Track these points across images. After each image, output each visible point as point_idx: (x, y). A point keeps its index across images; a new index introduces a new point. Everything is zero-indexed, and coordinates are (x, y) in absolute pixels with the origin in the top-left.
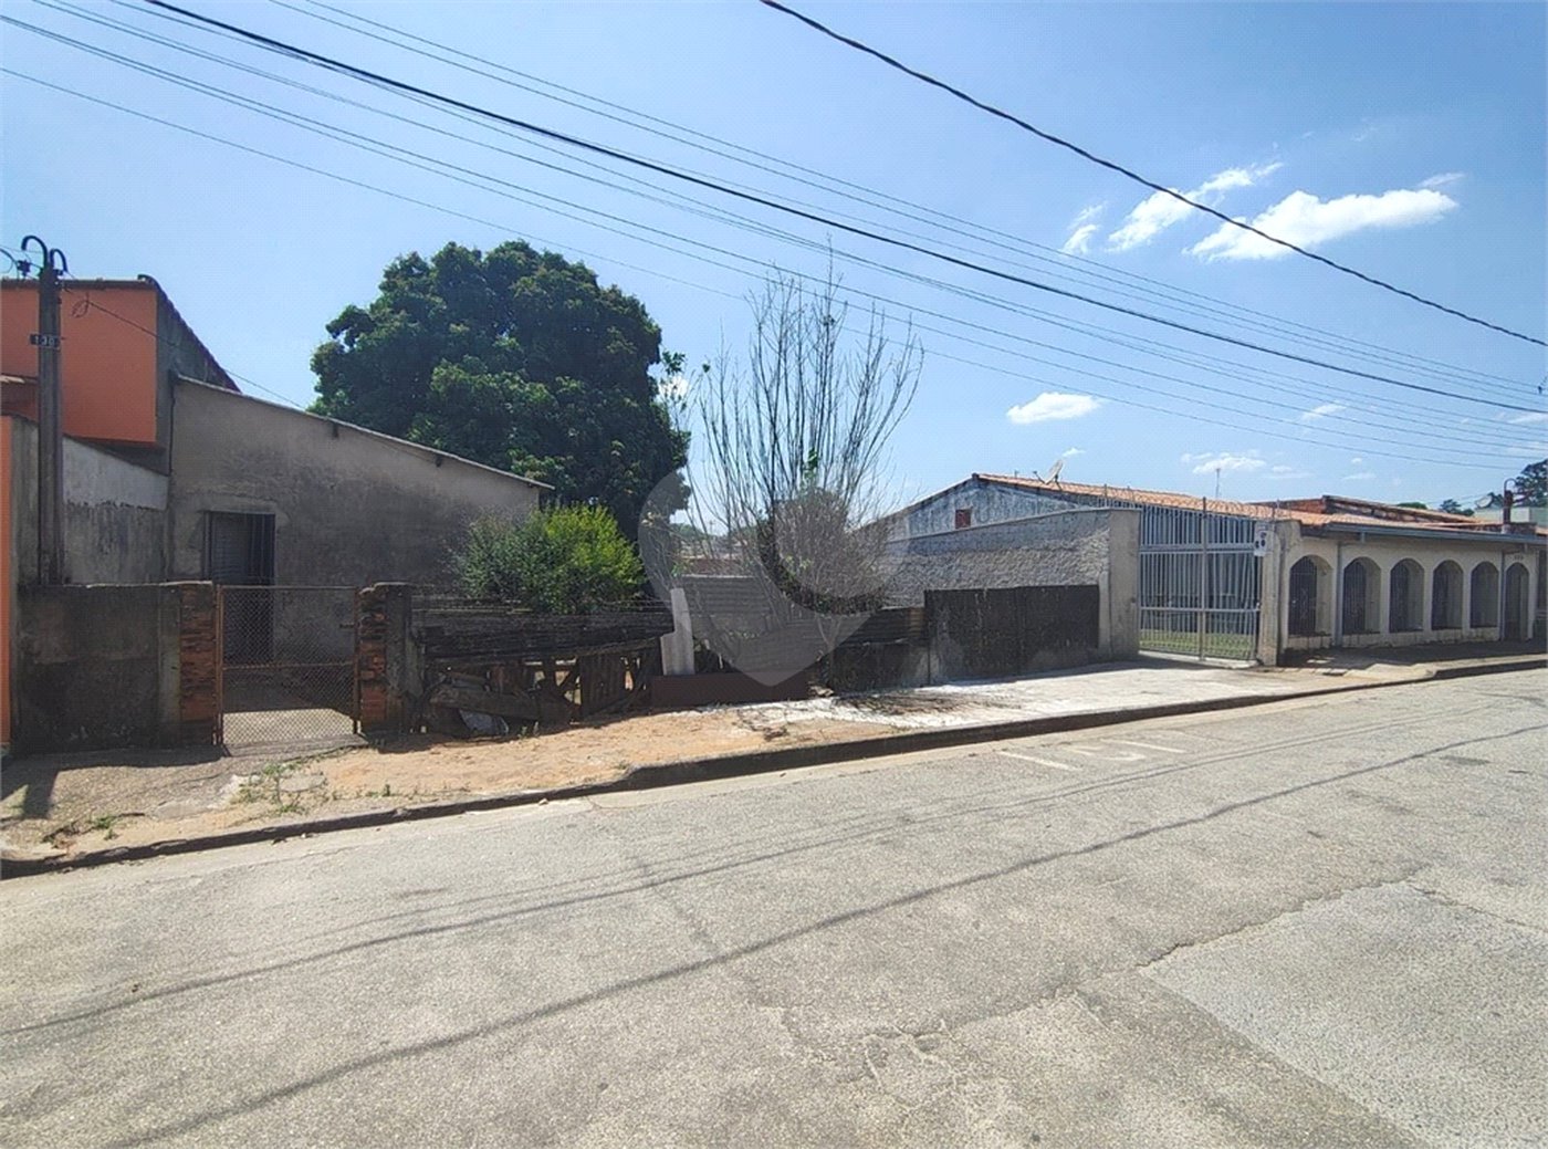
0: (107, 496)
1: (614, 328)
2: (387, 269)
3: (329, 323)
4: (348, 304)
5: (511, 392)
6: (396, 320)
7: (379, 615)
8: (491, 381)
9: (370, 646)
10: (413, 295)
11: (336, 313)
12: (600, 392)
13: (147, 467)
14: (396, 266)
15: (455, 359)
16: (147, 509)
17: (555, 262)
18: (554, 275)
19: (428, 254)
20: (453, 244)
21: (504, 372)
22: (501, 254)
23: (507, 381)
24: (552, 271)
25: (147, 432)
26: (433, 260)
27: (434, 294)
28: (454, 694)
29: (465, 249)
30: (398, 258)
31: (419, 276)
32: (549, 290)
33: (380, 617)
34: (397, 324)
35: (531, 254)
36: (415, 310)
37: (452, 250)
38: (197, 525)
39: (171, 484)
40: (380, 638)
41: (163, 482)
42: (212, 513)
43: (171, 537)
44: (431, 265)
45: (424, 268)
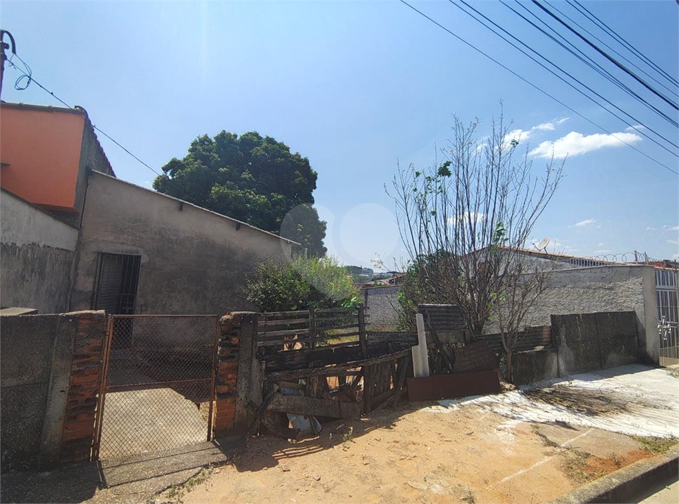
0: (33, 238)
1: (298, 172)
2: (192, 142)
3: (163, 166)
4: (173, 158)
5: (250, 199)
6: (196, 164)
7: (234, 339)
8: (240, 193)
9: (226, 365)
10: (204, 153)
11: (167, 162)
12: (292, 201)
13: (66, 223)
14: (196, 141)
15: (222, 183)
16: (62, 249)
17: (270, 141)
18: (270, 146)
19: (212, 136)
20: (224, 131)
21: (246, 190)
22: (247, 137)
23: (248, 194)
24: (270, 145)
25: (68, 201)
26: (215, 138)
27: (214, 153)
28: (283, 400)
29: (230, 133)
30: (198, 137)
31: (208, 145)
32: (268, 153)
33: (235, 340)
34: (196, 166)
35: (260, 138)
36: (205, 160)
37: (224, 134)
38: (93, 261)
39: (80, 235)
40: (234, 357)
41: (75, 233)
42: (103, 254)
43: (76, 268)
44: (214, 141)
45: (210, 142)
